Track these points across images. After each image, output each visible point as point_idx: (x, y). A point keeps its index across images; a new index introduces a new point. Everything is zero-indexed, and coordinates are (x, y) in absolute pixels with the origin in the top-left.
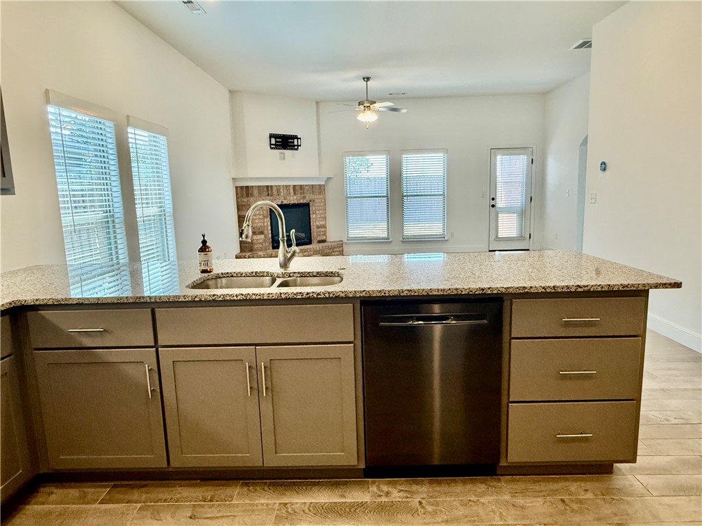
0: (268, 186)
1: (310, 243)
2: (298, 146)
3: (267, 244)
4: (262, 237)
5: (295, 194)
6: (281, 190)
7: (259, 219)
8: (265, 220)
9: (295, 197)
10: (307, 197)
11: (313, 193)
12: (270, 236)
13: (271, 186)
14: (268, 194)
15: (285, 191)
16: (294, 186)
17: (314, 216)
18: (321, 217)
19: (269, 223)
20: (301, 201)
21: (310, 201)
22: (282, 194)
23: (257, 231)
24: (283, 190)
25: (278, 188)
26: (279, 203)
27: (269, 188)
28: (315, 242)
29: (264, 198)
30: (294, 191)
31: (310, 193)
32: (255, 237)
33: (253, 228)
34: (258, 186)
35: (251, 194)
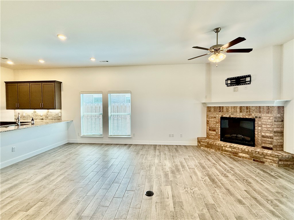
0: (220, 107)
1: (253, 146)
3: (217, 137)
4: (214, 132)
5: (241, 112)
6: (230, 109)
7: (213, 123)
8: (217, 124)
9: (241, 114)
10: (253, 115)
11: (260, 112)
12: (220, 133)
13: (223, 107)
14: (220, 111)
15: (233, 110)
16: (241, 107)
17: (260, 128)
18: (268, 130)
19: (220, 127)
20: (247, 117)
21: (256, 117)
22: (230, 112)
23: (212, 129)
24: (231, 109)
25: (227, 108)
26: (228, 116)
27: (221, 108)
28: (260, 146)
29: (217, 113)
30: (240, 110)
31: (256, 112)
32: (210, 132)
33: (210, 127)
34: (214, 107)
35: (210, 110)
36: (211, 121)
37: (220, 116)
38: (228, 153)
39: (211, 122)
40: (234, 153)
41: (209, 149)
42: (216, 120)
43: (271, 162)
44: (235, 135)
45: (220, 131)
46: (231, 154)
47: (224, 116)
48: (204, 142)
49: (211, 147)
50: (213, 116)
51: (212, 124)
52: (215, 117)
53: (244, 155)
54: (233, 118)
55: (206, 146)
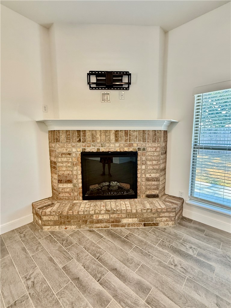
0: (79, 131)
1: (135, 196)
2: (129, 83)
3: (76, 194)
4: (70, 185)
5: (117, 140)
6: (98, 136)
7: (66, 167)
8: (75, 168)
9: (117, 145)
10: (135, 145)
11: (144, 140)
12: (81, 185)
13: (84, 131)
14: (80, 141)
15: (103, 137)
16: (117, 131)
17: (144, 167)
18: (154, 169)
19: (80, 172)
20: (126, 149)
21: (139, 149)
22: (99, 141)
23: (64, 179)
24: (100, 135)
25: (93, 134)
26: (94, 150)
27: (82, 133)
28: (144, 196)
29: (73, 144)
30: (116, 137)
31: (139, 140)
32: (61, 186)
33: (59, 176)
34: (67, 131)
35: (57, 139)
36: (62, 162)
37: (80, 150)
38: (103, 225)
39: (62, 165)
40: (113, 222)
41: (64, 227)
42: (72, 159)
43: (167, 221)
44: (107, 184)
45: (80, 181)
46: (108, 225)
47: (88, 150)
48: (50, 215)
49: (69, 222)
50: (65, 151)
51: (64, 169)
52: (69, 154)
53: (130, 221)
54: (103, 152)
55: (56, 223)
